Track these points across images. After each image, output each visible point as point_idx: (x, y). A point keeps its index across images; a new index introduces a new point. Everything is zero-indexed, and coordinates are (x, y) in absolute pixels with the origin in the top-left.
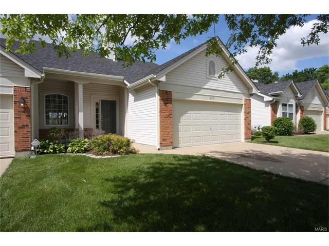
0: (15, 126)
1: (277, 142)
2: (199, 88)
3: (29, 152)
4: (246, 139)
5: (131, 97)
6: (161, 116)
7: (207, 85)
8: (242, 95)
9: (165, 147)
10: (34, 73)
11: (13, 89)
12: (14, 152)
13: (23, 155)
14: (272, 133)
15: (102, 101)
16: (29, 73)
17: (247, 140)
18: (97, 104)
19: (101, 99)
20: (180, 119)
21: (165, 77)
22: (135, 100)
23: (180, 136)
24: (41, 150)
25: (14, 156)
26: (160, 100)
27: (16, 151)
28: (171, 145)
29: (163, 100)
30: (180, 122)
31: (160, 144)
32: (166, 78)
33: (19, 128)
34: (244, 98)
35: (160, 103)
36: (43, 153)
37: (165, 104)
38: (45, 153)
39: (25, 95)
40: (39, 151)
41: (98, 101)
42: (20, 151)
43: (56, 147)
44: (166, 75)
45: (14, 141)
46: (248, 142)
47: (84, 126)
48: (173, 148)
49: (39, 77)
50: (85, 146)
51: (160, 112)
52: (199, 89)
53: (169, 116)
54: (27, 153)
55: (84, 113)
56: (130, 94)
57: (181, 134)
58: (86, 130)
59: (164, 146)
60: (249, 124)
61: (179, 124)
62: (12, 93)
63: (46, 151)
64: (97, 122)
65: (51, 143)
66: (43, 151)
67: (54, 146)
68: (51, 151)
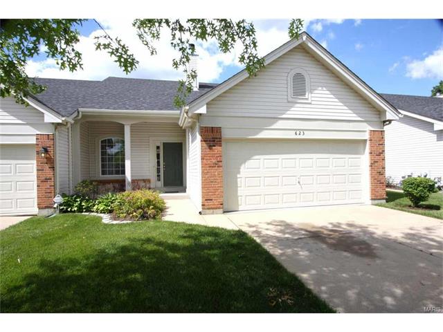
0: (38, 179)
1: (438, 208)
2: (274, 118)
3: (52, 210)
4: (372, 199)
5: (190, 138)
6: (203, 166)
7: (288, 112)
8: (365, 124)
9: (212, 211)
10: (55, 118)
11: (35, 138)
12: (37, 209)
13: (46, 212)
14: (422, 191)
16: (50, 118)
17: (376, 202)
18: (158, 148)
19: (162, 141)
20: (240, 168)
21: (205, 107)
23: (239, 194)
24: (65, 207)
25: (36, 213)
26: (201, 141)
27: (39, 208)
28: (219, 208)
29: (205, 141)
30: (239, 173)
31: (203, 205)
32: (207, 108)
33: (42, 182)
34: (368, 128)
35: (202, 146)
36: (66, 211)
37: (210, 147)
38: (68, 212)
39: (48, 143)
40: (63, 209)
41: (159, 145)
42: (42, 208)
43: (83, 204)
44: (207, 104)
45: (36, 196)
46: (376, 205)
47: (132, 176)
48: (224, 212)
49: (61, 122)
50: (112, 205)
51: (202, 159)
52: (272, 120)
53: (218, 164)
54: (51, 211)
55: (131, 160)
56: (190, 134)
57: (241, 191)
58: (133, 181)
59: (208, 209)
60: (381, 173)
61: (238, 176)
62: (35, 142)
63: (69, 210)
64: (158, 171)
65: (78, 200)
66: (67, 209)
67: (81, 203)
68: (76, 209)
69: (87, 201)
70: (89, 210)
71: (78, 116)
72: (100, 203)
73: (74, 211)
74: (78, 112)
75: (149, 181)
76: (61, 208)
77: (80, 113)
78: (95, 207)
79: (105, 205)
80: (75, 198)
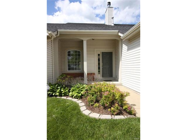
5: (125, 47)
15: (102, 52)
18: (99, 55)
19: (101, 51)
22: (128, 50)
24: (51, 93)
36: (52, 96)
38: (53, 96)
40: (50, 93)
41: (99, 53)
43: (62, 90)
50: (82, 92)
56: (123, 45)
63: (54, 94)
64: (99, 68)
65: (59, 88)
66: (52, 94)
67: (61, 90)
68: (58, 94)
69: (64, 88)
70: (66, 95)
71: (57, 34)
72: (73, 90)
73: (57, 96)
74: (58, 32)
75: (94, 74)
76: (49, 93)
77: (59, 33)
78: (71, 93)
79: (77, 92)
80: (57, 86)
